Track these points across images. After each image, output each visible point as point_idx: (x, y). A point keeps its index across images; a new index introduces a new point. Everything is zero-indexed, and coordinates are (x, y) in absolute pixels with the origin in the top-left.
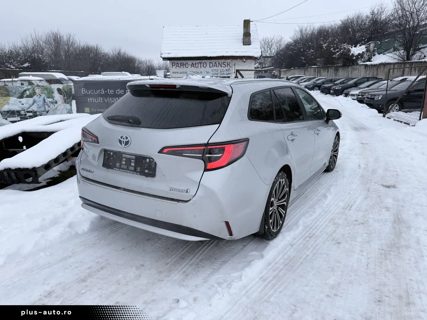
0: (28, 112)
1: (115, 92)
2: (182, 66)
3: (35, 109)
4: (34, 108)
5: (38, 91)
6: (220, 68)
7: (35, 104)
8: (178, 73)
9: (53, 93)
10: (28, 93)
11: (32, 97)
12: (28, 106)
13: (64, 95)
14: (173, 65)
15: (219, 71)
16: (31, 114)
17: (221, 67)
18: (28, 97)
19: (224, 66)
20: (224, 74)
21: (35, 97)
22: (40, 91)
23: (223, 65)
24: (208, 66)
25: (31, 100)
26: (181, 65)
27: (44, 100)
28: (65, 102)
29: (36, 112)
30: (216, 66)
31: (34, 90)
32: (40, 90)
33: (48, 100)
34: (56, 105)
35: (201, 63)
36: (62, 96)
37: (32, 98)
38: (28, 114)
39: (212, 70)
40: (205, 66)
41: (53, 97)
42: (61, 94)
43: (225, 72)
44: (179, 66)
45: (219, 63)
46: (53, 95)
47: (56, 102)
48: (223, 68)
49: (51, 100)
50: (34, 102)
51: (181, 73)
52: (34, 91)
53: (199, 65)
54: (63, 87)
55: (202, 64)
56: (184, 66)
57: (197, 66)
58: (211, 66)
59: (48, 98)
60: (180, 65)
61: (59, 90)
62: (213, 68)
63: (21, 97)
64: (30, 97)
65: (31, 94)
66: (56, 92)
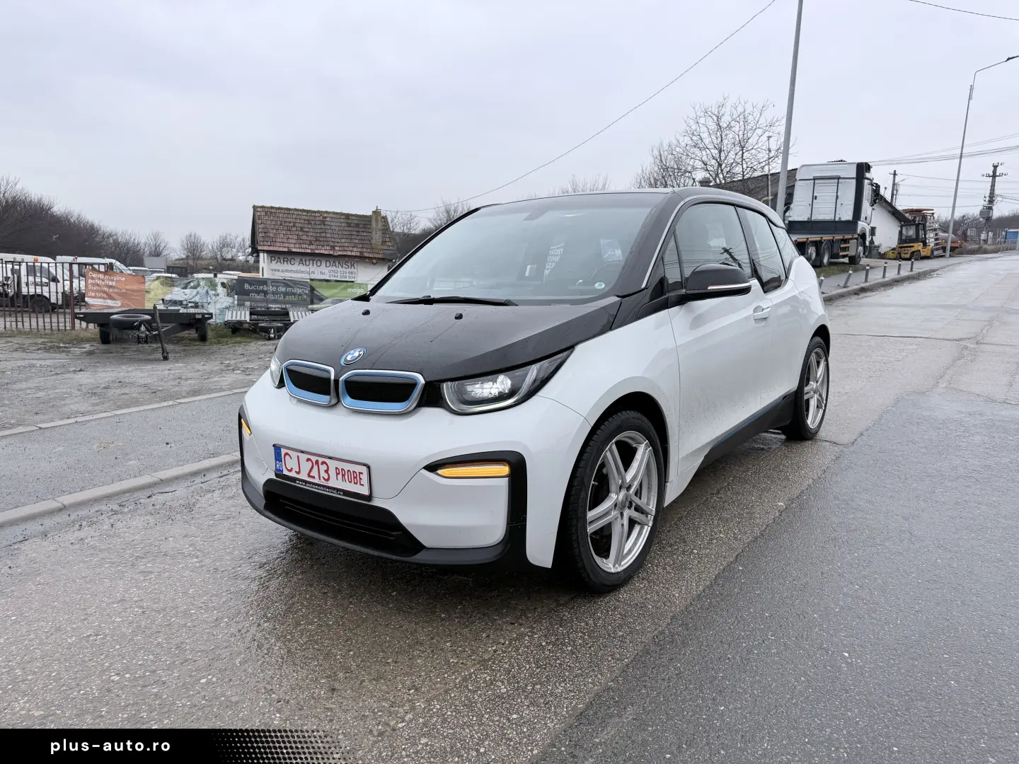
0: (190, 302)
1: (277, 290)
2: (285, 263)
3: (197, 301)
4: (197, 299)
5: (202, 283)
6: (340, 269)
7: (198, 296)
8: (279, 271)
9: (217, 286)
10: (192, 284)
12: (191, 297)
13: (228, 288)
14: (271, 260)
15: (339, 272)
16: (192, 305)
17: (342, 267)
18: (191, 288)
19: (347, 267)
20: (346, 277)
21: (199, 289)
23: (344, 266)
24: (324, 263)
25: (195, 291)
26: (284, 261)
27: (207, 292)
28: (228, 295)
29: (197, 303)
30: (335, 265)
31: (198, 282)
33: (212, 292)
34: (218, 298)
35: (313, 260)
36: (225, 290)
38: (190, 305)
39: (330, 271)
40: (319, 265)
41: (215, 290)
42: (225, 287)
43: (348, 275)
44: (280, 262)
45: (339, 263)
47: (218, 295)
48: (344, 269)
49: (213, 292)
50: (198, 293)
51: (282, 271)
53: (311, 262)
55: (315, 262)
56: (289, 262)
57: (307, 264)
58: (328, 264)
59: (212, 290)
60: (282, 261)
61: (223, 284)
62: (330, 268)
63: (185, 288)
64: (195, 287)
65: (194, 285)
66: (219, 285)
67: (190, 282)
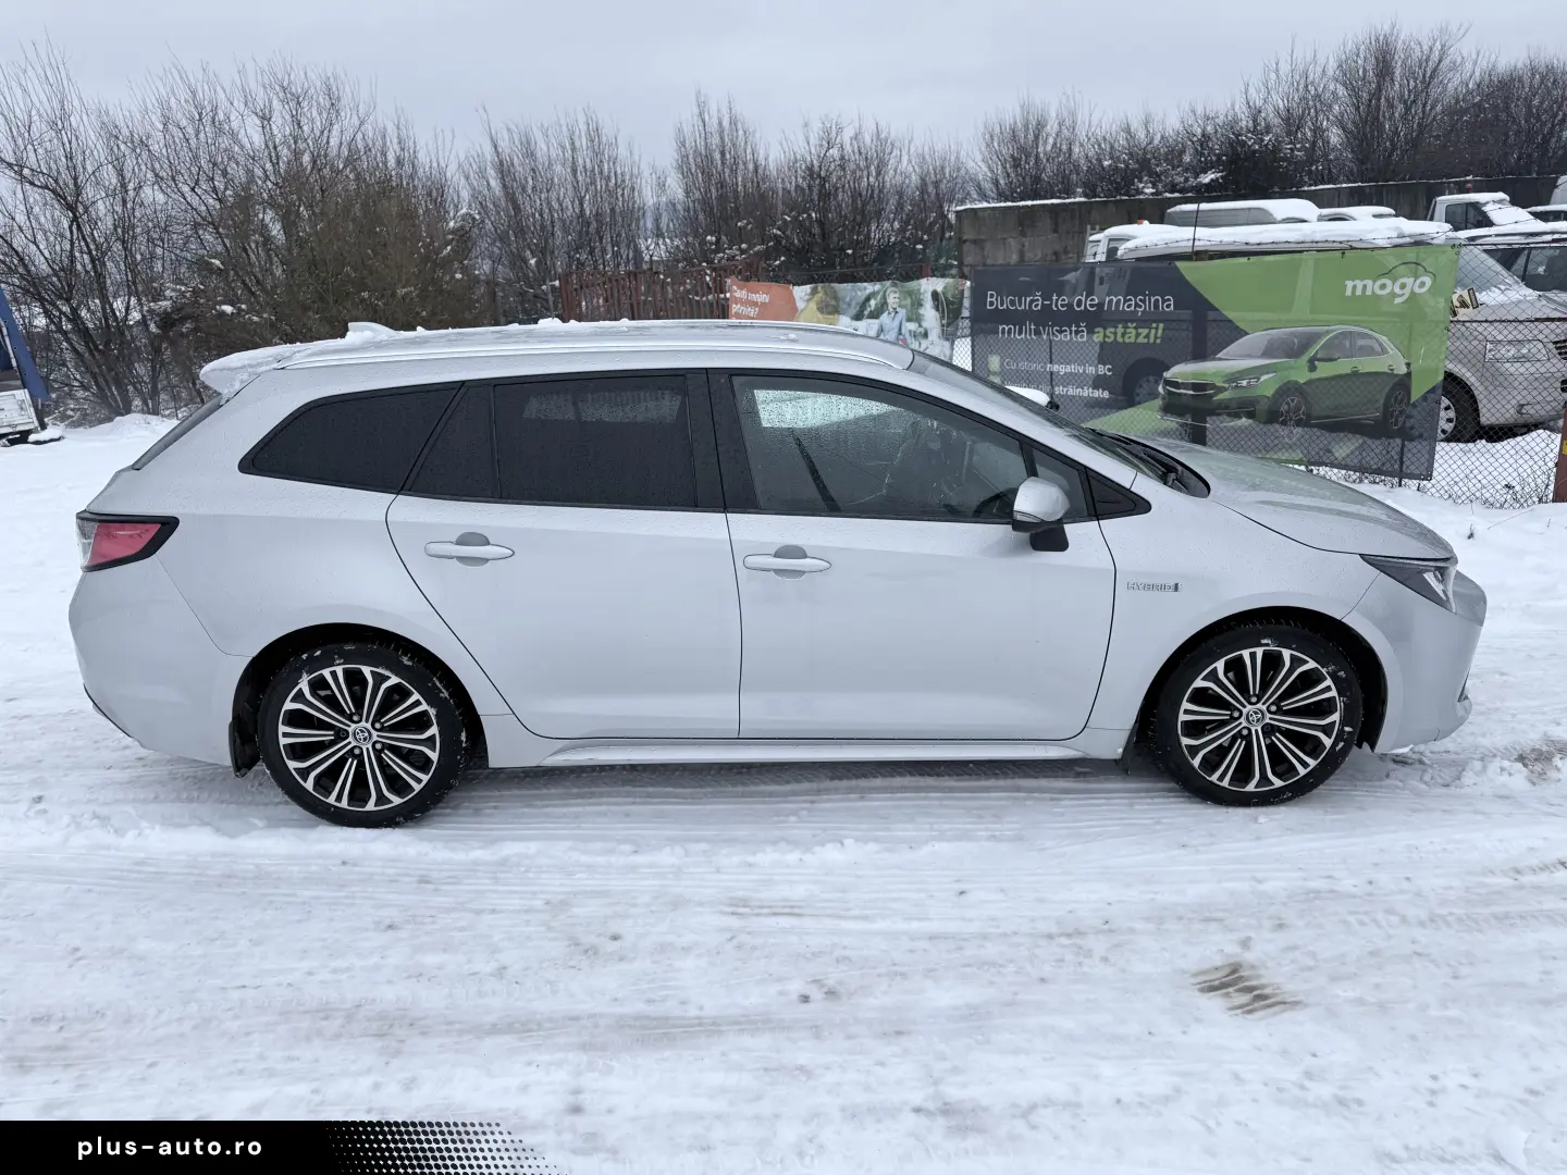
1: (1071, 303)
5: (892, 299)
9: (921, 305)
10: (872, 304)
11: (877, 317)
13: (943, 312)
21: (884, 317)
22: (897, 300)
27: (901, 327)
32: (897, 295)
37: (877, 321)
41: (918, 319)
42: (937, 309)
46: (922, 311)
49: (912, 326)
52: (885, 299)
54: (945, 288)
61: (935, 295)
63: (858, 317)
64: (875, 315)
65: (876, 308)
66: (928, 303)
67: (868, 299)
